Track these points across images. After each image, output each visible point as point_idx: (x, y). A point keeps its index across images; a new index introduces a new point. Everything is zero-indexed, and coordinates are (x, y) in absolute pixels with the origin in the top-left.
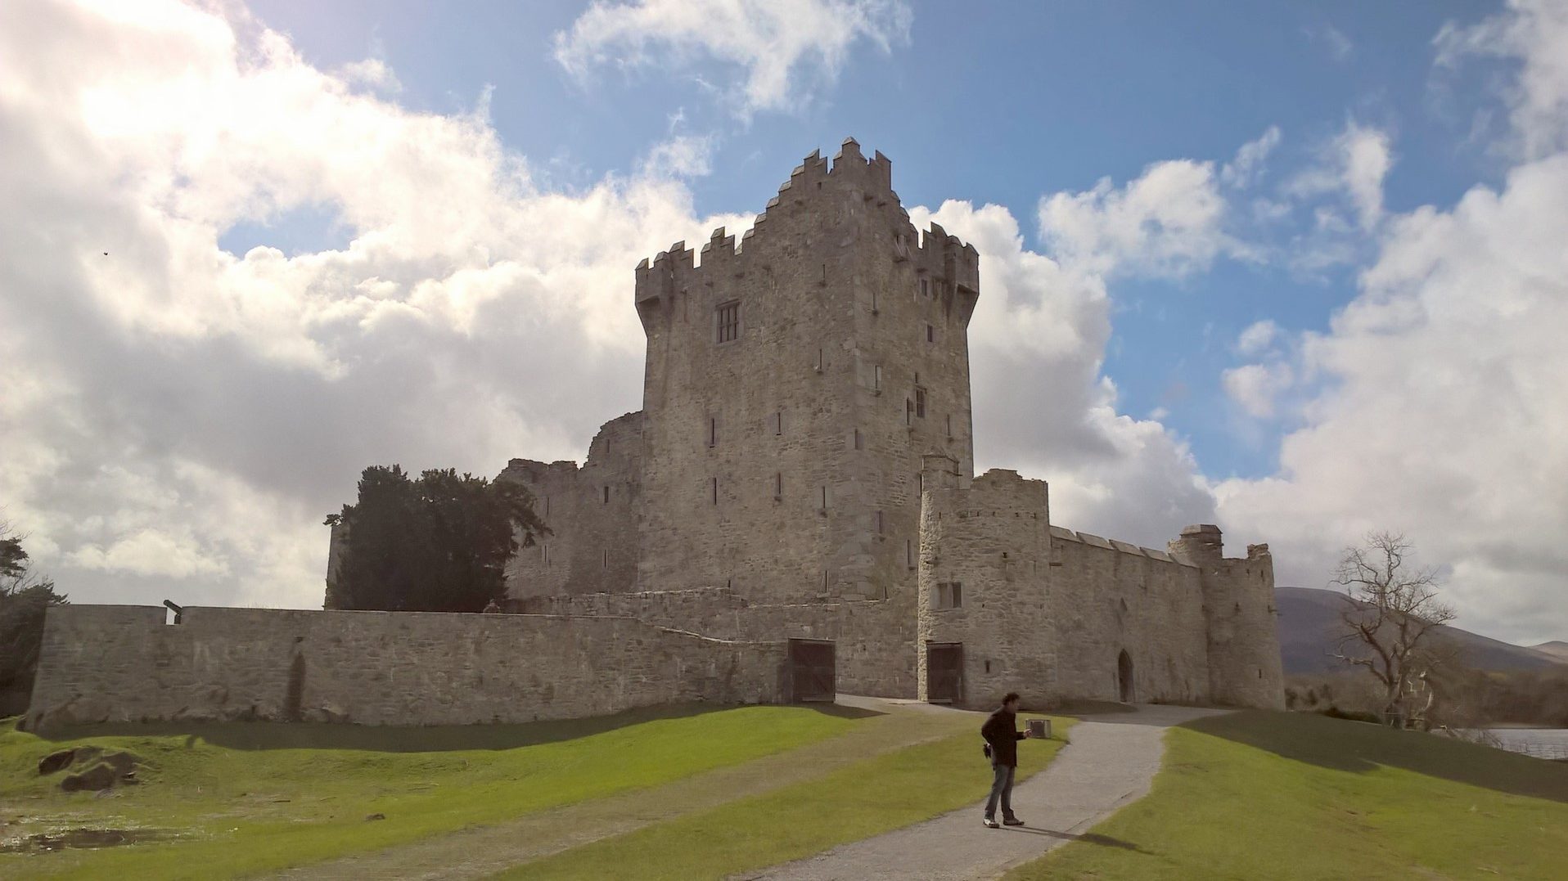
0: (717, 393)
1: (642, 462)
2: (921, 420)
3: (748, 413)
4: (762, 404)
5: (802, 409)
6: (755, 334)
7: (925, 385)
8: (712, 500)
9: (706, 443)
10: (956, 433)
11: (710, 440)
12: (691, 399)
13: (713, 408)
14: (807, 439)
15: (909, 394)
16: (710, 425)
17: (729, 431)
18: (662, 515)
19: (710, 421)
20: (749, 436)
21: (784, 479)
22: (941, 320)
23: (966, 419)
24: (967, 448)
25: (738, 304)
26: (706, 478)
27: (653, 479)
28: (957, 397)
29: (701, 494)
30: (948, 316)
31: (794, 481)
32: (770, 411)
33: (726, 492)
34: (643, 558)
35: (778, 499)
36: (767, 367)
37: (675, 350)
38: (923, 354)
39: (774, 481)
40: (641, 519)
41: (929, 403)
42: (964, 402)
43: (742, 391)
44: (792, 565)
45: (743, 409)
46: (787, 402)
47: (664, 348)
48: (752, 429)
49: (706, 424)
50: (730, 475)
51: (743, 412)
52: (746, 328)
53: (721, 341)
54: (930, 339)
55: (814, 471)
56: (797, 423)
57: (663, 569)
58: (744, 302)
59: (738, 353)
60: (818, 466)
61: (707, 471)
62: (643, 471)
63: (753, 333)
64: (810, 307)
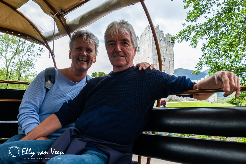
0: (137, 60)
2: (164, 63)
7: (165, 58)
10: (171, 64)
15: (162, 59)
22: (168, 47)
23: (173, 61)
24: (173, 65)
28: (171, 58)
30: (170, 47)
36: (143, 56)
38: (165, 53)
41: (166, 60)
42: (173, 59)
43: (140, 60)
53: (138, 52)
54: (166, 50)
58: (140, 47)
59: (140, 54)
63: (141, 51)
64: (148, 48)
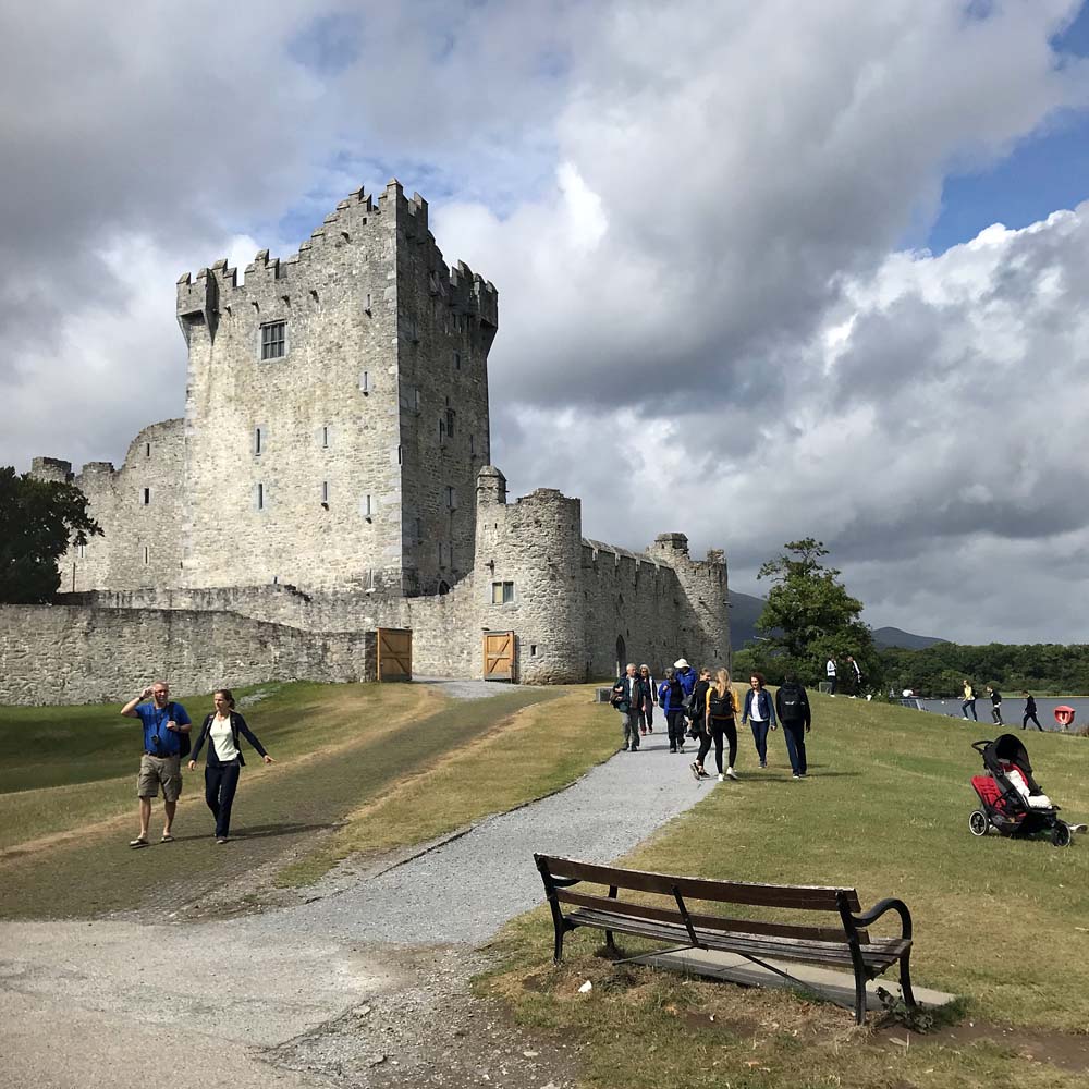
0: (262, 405)
1: (186, 467)
2: (450, 439)
3: (294, 426)
4: (308, 418)
5: (349, 425)
6: (300, 354)
7: (453, 408)
8: (258, 503)
9: (251, 452)
10: (478, 452)
11: (255, 449)
12: (236, 410)
13: (259, 420)
14: (353, 453)
15: (441, 416)
16: (256, 436)
17: (275, 442)
18: (206, 517)
19: (256, 431)
20: (296, 447)
21: (330, 487)
22: (466, 350)
23: (485, 439)
25: (283, 324)
26: (251, 484)
27: (196, 483)
28: (479, 419)
29: (247, 498)
30: (472, 346)
31: (340, 490)
32: (317, 425)
33: (273, 497)
34: (186, 556)
35: (325, 506)
36: (314, 385)
37: (219, 363)
38: (453, 381)
39: (321, 489)
40: (185, 520)
41: (457, 424)
42: (484, 424)
43: (289, 406)
44: (337, 564)
45: (289, 422)
46: (334, 418)
47: (207, 359)
48: (299, 441)
49: (252, 434)
50: (276, 481)
51: (288, 426)
52: (292, 349)
53: (265, 357)
55: (360, 482)
56: (343, 437)
57: (208, 567)
58: (290, 322)
59: (283, 371)
60: (364, 477)
61: (253, 478)
62: (186, 475)
63: (299, 352)
64: (355, 333)
